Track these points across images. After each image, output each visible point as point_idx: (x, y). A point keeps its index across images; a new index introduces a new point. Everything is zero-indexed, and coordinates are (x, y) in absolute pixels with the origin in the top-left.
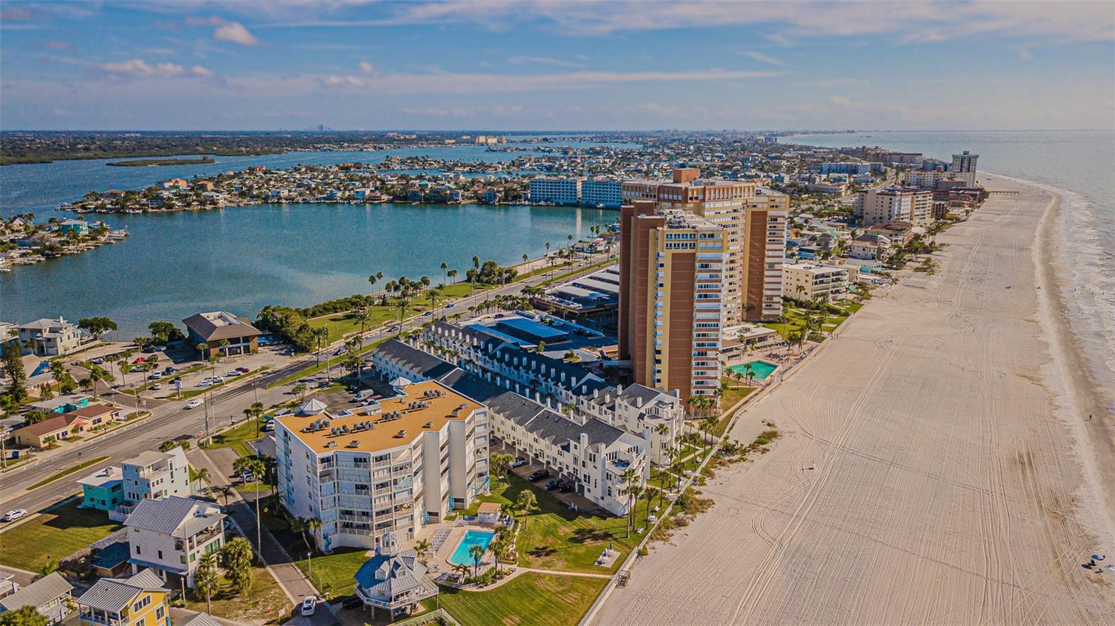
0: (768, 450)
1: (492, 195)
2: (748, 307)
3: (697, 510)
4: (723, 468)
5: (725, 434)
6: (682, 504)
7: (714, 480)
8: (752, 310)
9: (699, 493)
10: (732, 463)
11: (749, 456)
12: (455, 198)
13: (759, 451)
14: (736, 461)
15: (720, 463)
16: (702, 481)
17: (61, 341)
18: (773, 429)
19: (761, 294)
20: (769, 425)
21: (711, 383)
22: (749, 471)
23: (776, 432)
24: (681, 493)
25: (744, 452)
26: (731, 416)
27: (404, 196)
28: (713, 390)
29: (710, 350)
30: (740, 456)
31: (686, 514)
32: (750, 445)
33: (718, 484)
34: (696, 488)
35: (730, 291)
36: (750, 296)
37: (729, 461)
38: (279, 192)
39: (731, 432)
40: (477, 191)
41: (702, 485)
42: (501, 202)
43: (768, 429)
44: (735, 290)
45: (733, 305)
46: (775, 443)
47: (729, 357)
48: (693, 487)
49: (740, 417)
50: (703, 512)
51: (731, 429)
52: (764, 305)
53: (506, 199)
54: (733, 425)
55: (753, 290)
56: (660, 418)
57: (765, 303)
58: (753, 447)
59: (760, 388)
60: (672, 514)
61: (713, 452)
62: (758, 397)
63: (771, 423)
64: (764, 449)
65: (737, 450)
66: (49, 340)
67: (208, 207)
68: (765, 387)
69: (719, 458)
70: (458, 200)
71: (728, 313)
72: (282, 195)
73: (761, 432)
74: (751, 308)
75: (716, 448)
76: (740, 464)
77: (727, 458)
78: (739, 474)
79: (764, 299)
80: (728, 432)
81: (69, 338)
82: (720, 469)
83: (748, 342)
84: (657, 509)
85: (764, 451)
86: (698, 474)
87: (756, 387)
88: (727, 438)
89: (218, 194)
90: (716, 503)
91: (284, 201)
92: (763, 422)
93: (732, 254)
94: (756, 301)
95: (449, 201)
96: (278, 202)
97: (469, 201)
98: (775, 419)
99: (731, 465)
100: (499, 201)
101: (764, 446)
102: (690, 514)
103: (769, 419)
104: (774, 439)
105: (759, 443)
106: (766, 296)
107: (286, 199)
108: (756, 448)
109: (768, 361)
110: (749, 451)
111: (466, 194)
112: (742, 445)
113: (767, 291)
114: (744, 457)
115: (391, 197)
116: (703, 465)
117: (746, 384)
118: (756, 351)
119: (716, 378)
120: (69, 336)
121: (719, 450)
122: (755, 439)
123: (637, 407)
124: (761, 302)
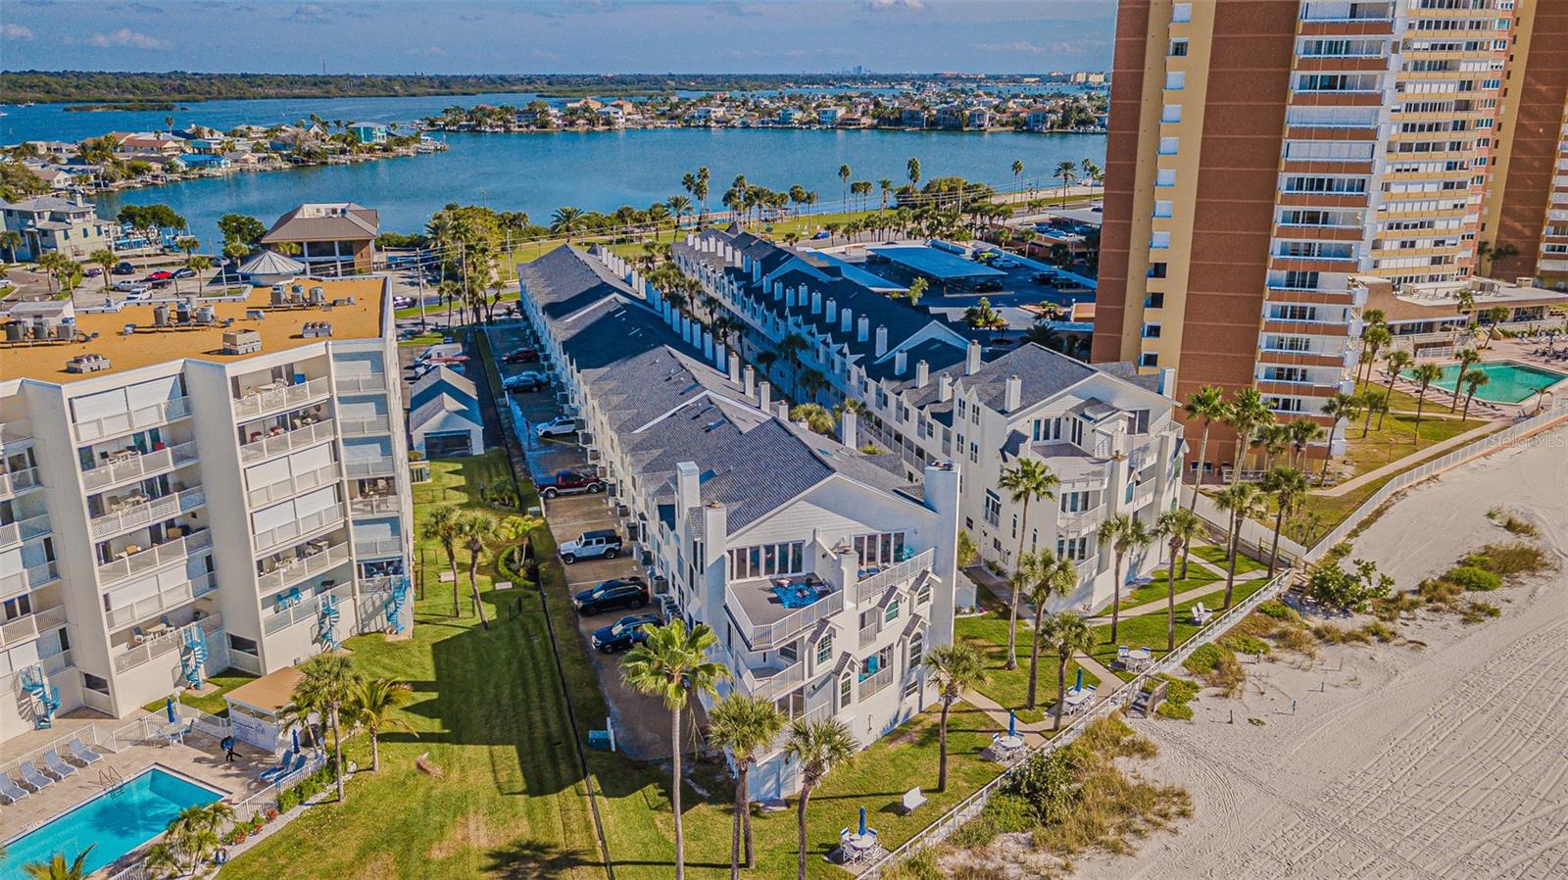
0: (1493, 613)
1: (1040, 118)
2: (1499, 251)
3: (1090, 834)
4: (1288, 656)
5: (1338, 538)
6: (1034, 794)
7: (1231, 703)
8: (1510, 258)
9: (1143, 750)
10: (1329, 642)
11: (1405, 627)
12: (978, 122)
13: (1453, 610)
14: (1349, 638)
15: (1283, 636)
16: (1178, 701)
17: (67, 237)
18: (1526, 541)
19: (1540, 218)
20: (1510, 526)
21: (1320, 377)
22: (1396, 680)
23: (1537, 554)
24: (1067, 739)
25: (1394, 606)
26: (1374, 488)
27: (896, 119)
28: (1324, 401)
29: (1326, 267)
30: (1370, 620)
31: (1032, 845)
32: (1422, 585)
33: (1241, 720)
34: (1139, 727)
35: (1448, 186)
36: (1509, 222)
37: (1318, 633)
38: (709, 111)
39: (1364, 534)
40: (1019, 113)
41: (1171, 716)
42: (1055, 130)
43: (1507, 540)
44: (1462, 185)
45: (1454, 224)
46: (1527, 589)
47: (1417, 347)
48: (1130, 721)
49: (1410, 492)
50: (1115, 849)
51: (1365, 524)
52: (1543, 247)
53: (1065, 123)
54: (1379, 513)
55: (1518, 207)
56: (1084, 455)
57: (1549, 240)
58: (1433, 594)
59: (1497, 424)
60: (967, 838)
61: (1269, 595)
62: (1485, 446)
63: (1520, 520)
64: (1475, 607)
65: (1363, 597)
66: (44, 233)
67: (600, 128)
68: (1516, 421)
69: (1283, 617)
70: (982, 126)
71: (1437, 244)
72: (713, 115)
73: (1476, 545)
74: (1507, 252)
75: (1285, 581)
76: (1362, 651)
77: (1317, 621)
78: (1348, 692)
79: (1547, 231)
80: (1354, 534)
81: (86, 235)
82: (1273, 660)
83: (1484, 318)
84: (913, 799)
85: (1475, 614)
86: (1173, 668)
87: (1486, 419)
88: (1339, 552)
89: (617, 110)
90: (1198, 814)
91: (714, 124)
92: (1491, 515)
93: (1466, 86)
94: (1524, 237)
95: (967, 126)
96: (705, 126)
97: (1002, 129)
98: (1538, 512)
99: (1322, 651)
100: (1052, 127)
101: (1480, 597)
102: (1053, 849)
103: (1514, 506)
104: (1523, 576)
105: (1459, 581)
106: (1552, 223)
107: (717, 122)
108: (1441, 599)
109: (1539, 364)
110: (1414, 605)
111: (998, 116)
112: (1386, 581)
113: (1557, 212)
114: (1388, 626)
115: (875, 121)
116: (1211, 638)
117: (1453, 410)
118: (1504, 342)
119: (1339, 362)
120: (85, 230)
121: (1294, 589)
122: (1447, 564)
123: (1003, 412)
124: (1537, 238)
